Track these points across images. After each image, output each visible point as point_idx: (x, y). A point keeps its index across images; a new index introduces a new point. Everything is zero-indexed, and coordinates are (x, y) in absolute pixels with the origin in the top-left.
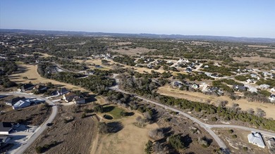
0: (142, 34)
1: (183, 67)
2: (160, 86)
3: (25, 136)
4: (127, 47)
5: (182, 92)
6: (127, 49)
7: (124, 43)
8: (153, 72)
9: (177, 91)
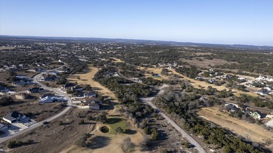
0: (235, 45)
1: (257, 86)
2: (205, 106)
3: (19, 128)
4: (202, 58)
5: (231, 119)
6: (201, 60)
7: (202, 54)
8: (210, 87)
9: (225, 116)
